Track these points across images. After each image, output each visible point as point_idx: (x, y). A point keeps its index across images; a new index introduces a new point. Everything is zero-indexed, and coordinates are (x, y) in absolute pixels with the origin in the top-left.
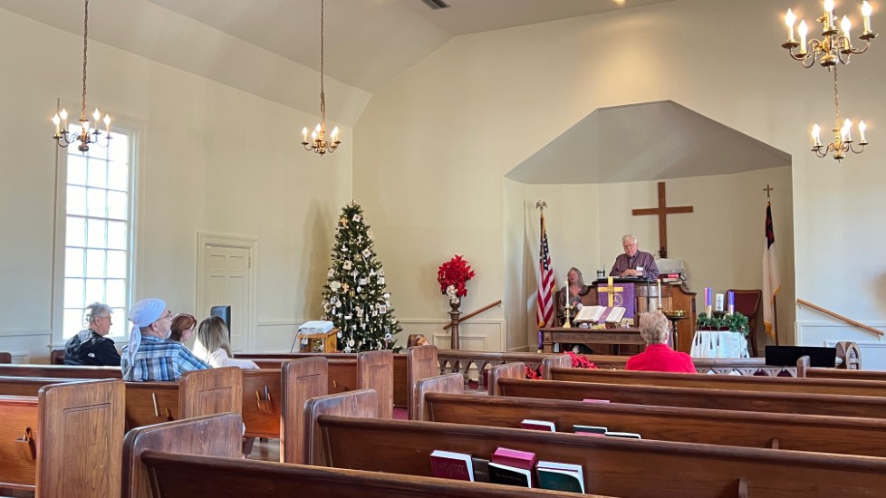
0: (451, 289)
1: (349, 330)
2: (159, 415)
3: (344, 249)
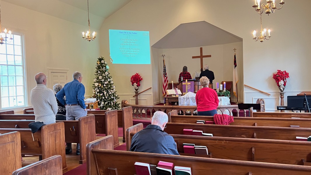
0: (135, 84)
1: (102, 99)
3: (99, 72)
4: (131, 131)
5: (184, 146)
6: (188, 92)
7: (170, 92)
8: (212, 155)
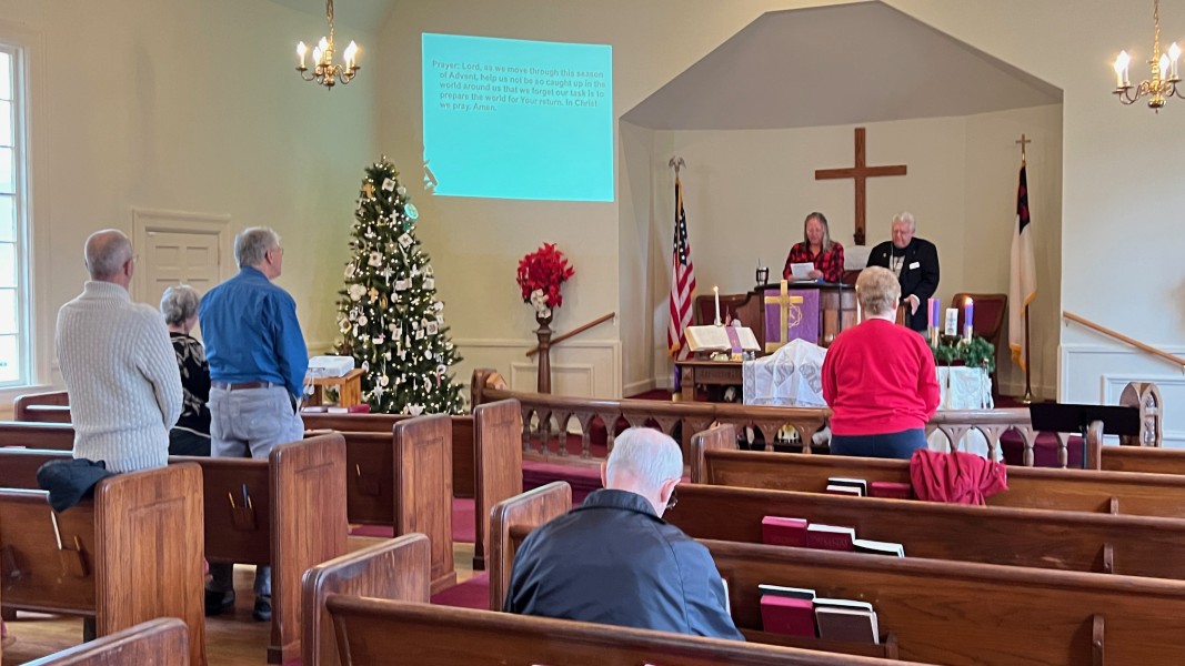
0: (538, 295)
1: (380, 360)
2: (63, 547)
3: (370, 235)
4: (512, 516)
5: (765, 600)
6: (788, 341)
7: (705, 337)
8: (900, 647)
